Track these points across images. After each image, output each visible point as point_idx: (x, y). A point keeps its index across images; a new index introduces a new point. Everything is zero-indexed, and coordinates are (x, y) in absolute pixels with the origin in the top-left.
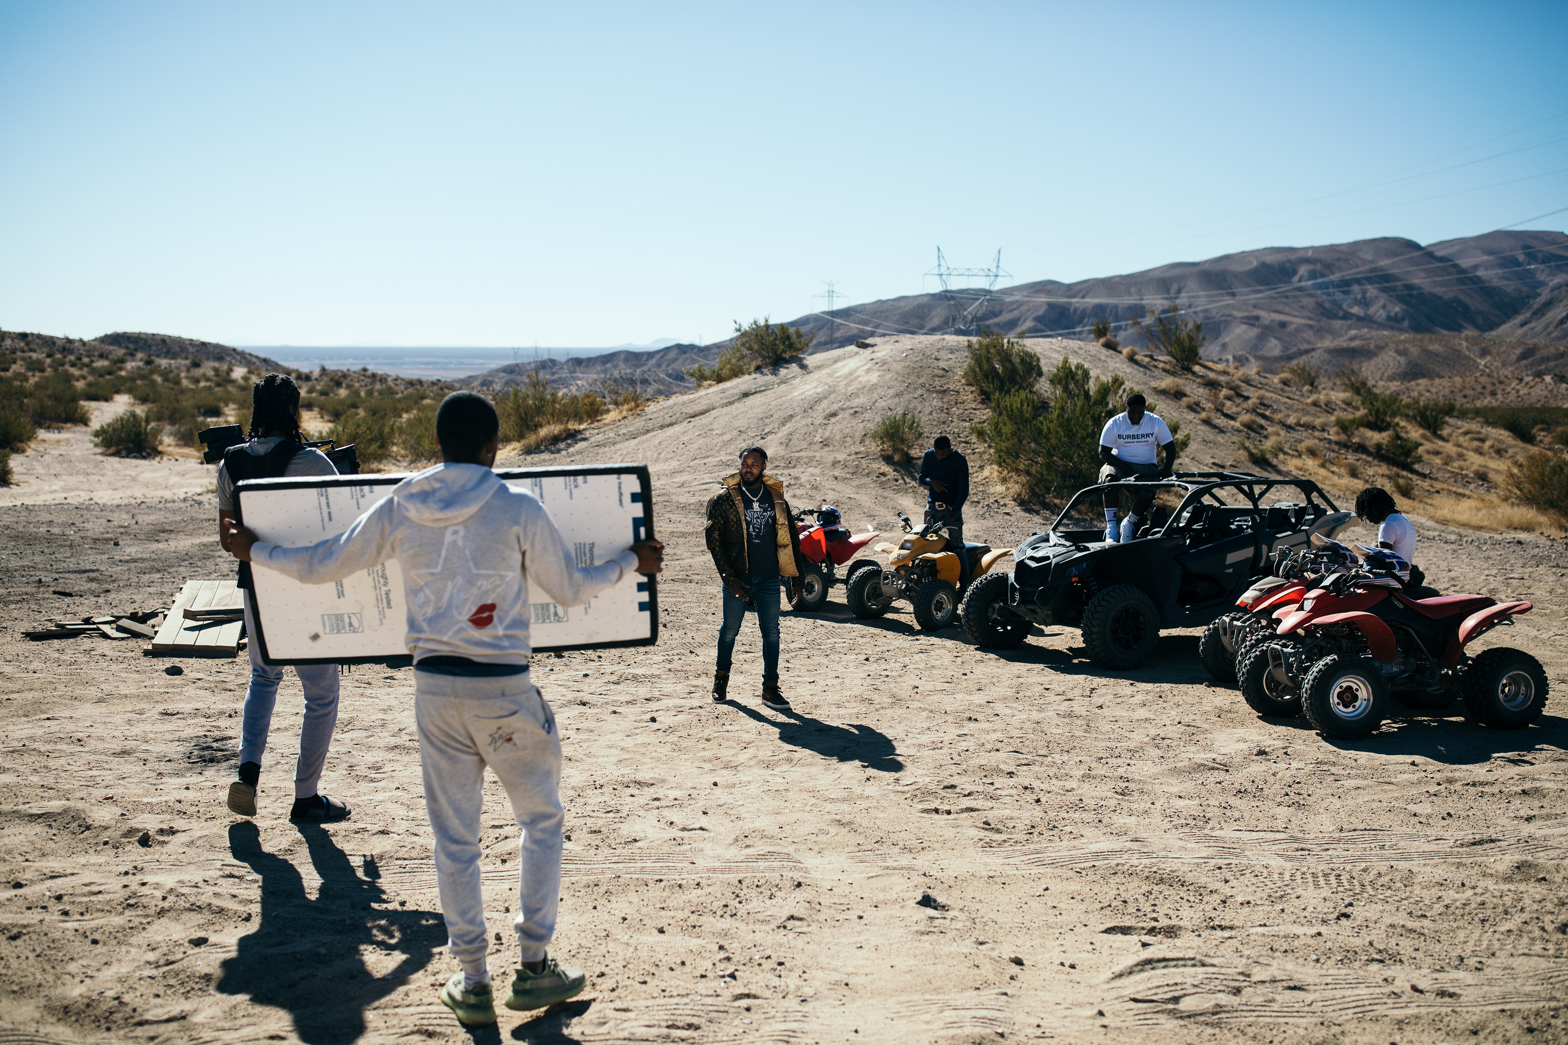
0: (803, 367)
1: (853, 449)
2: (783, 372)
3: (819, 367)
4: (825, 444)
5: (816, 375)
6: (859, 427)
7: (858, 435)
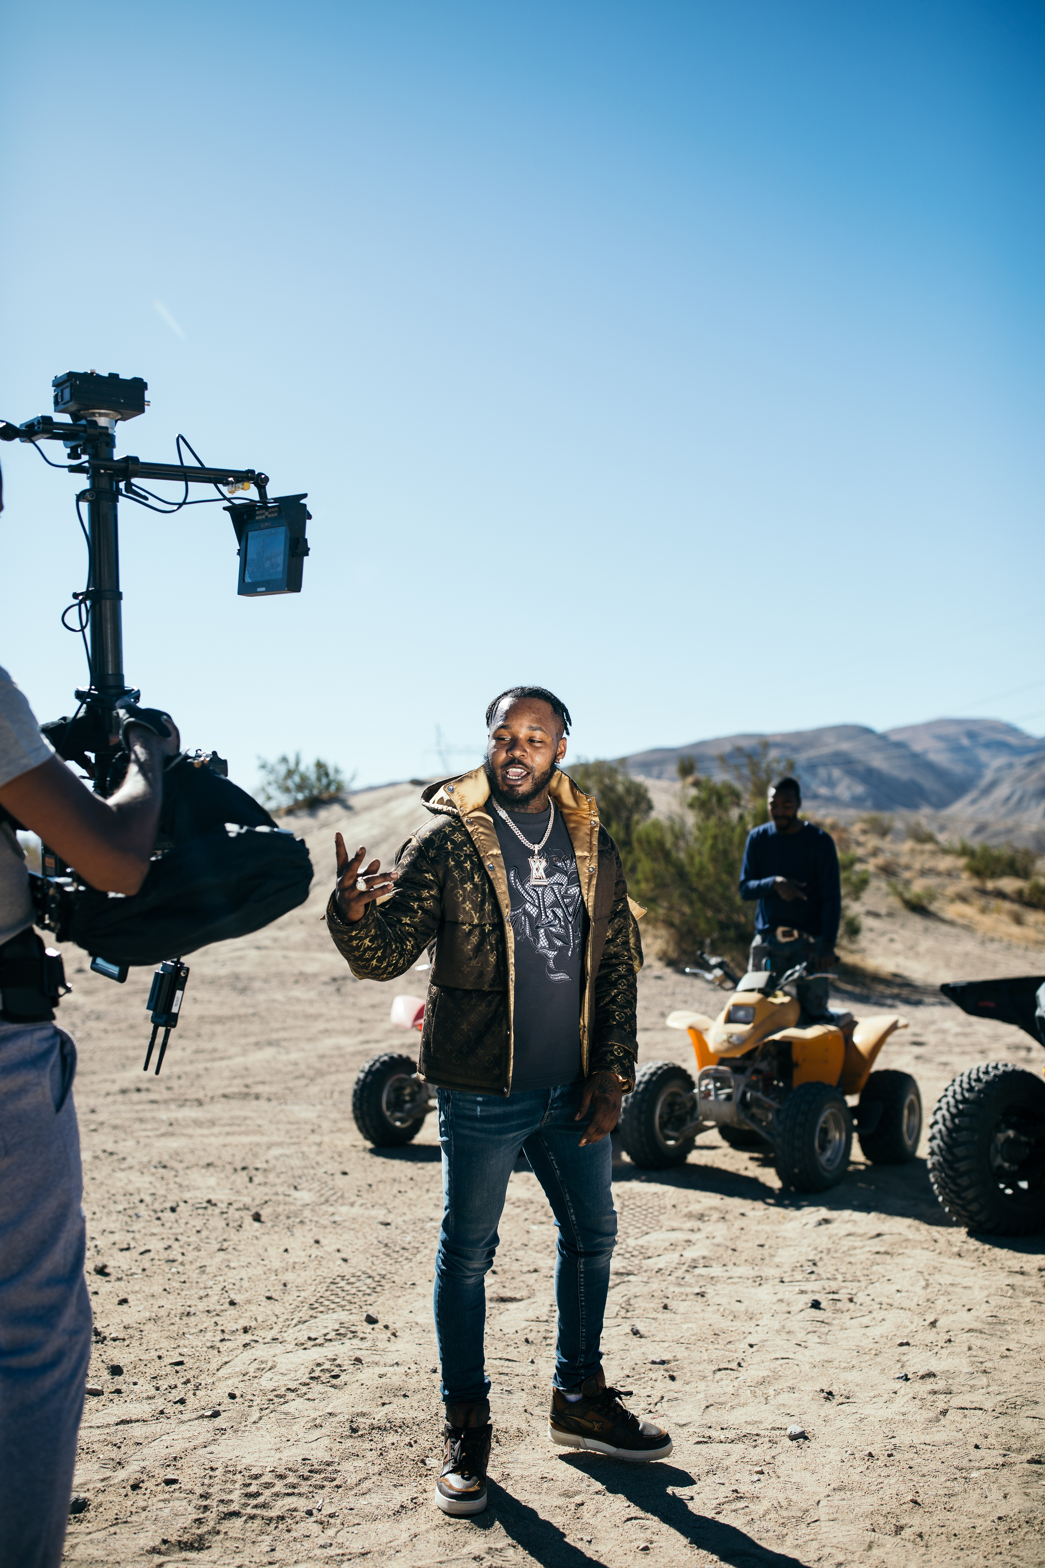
0: (348, 809)
5: (366, 817)
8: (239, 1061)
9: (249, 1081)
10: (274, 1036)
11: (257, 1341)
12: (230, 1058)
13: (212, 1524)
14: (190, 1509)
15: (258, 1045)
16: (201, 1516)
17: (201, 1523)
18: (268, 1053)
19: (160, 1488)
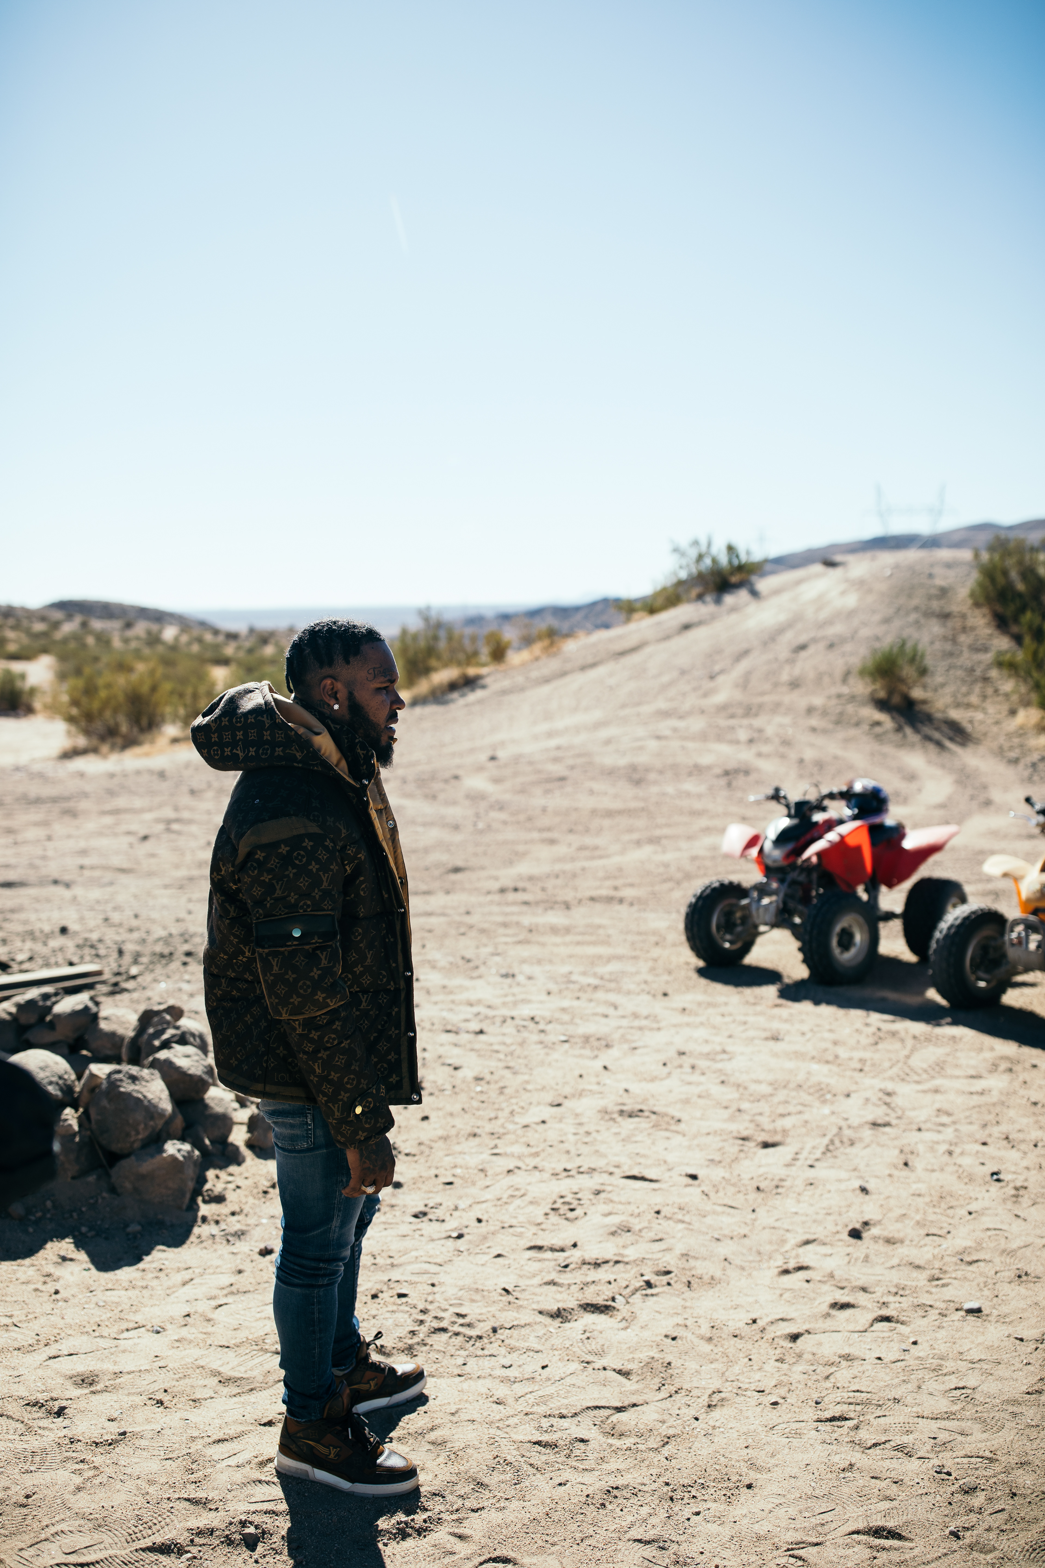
0: (754, 593)
1: (834, 690)
2: (729, 599)
3: (777, 592)
4: (795, 684)
5: (775, 601)
6: (838, 662)
7: (838, 673)
8: (616, 860)
9: (619, 882)
10: (658, 832)
11: (519, 1168)
12: (608, 856)
13: (421, 1336)
14: (409, 1321)
15: (638, 843)
16: (416, 1328)
17: (414, 1334)
18: (647, 851)
19: (392, 1299)
